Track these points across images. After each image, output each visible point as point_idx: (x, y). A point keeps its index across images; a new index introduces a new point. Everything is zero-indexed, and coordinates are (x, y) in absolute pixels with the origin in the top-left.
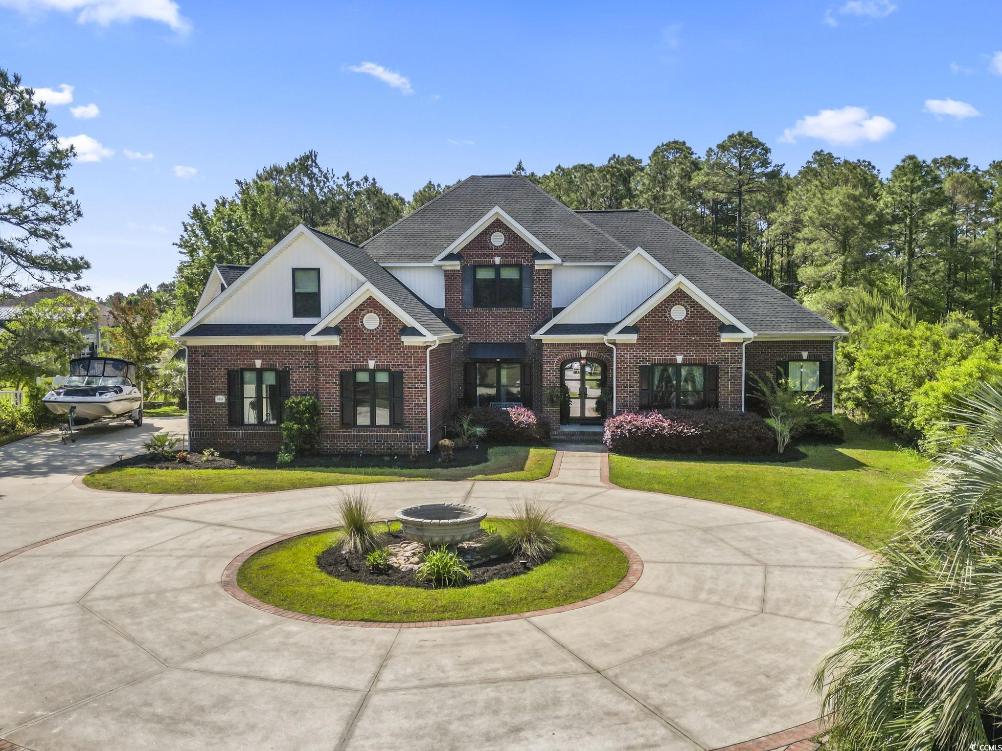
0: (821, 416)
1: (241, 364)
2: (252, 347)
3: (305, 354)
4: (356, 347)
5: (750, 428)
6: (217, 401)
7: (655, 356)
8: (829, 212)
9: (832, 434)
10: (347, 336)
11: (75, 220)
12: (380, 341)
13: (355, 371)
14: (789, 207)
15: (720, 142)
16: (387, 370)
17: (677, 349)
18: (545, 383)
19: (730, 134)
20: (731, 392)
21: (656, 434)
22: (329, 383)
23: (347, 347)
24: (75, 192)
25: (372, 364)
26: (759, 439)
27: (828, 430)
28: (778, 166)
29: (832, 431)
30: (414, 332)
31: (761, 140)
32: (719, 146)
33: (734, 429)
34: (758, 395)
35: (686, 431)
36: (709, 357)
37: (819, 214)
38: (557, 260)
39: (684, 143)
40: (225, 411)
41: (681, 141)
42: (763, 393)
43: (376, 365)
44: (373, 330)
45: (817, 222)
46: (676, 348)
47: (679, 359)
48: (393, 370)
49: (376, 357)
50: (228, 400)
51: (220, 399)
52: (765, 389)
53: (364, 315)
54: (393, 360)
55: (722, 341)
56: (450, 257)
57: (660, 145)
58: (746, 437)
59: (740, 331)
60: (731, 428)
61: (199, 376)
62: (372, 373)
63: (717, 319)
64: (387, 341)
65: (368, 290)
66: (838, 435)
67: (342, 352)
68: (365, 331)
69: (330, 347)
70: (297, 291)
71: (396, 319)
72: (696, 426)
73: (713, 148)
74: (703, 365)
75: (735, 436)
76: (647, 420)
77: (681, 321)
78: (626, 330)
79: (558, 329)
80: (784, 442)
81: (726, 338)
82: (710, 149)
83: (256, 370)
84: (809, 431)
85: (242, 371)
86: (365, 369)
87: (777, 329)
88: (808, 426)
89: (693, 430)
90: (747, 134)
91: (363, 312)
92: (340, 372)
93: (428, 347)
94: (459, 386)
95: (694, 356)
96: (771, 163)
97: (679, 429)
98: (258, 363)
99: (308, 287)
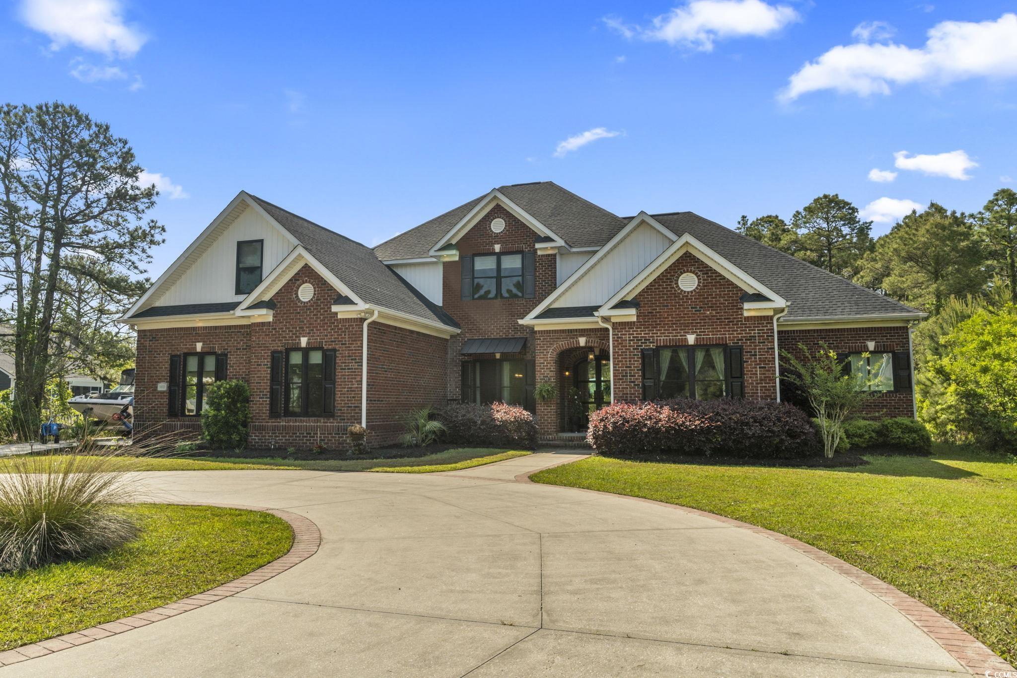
0: (896, 420)
1: (183, 348)
2: (194, 329)
3: (243, 335)
4: (290, 322)
5: (779, 420)
6: (159, 389)
7: (662, 337)
8: (915, 242)
9: (914, 443)
10: (281, 311)
11: (150, 247)
12: (314, 315)
13: (288, 351)
14: (877, 254)
15: (807, 205)
16: (319, 348)
17: (688, 327)
18: (539, 377)
19: (816, 197)
20: (761, 380)
21: (649, 429)
22: (260, 365)
23: (281, 323)
24: (166, 229)
25: (304, 342)
26: (792, 434)
27: (907, 438)
28: (866, 223)
29: (914, 439)
30: (347, 301)
31: (846, 200)
32: (805, 209)
33: (755, 421)
34: (792, 378)
35: (688, 423)
36: (730, 336)
37: (905, 245)
38: (560, 242)
39: (777, 217)
40: (165, 400)
41: (774, 215)
42: (800, 376)
43: (308, 343)
44: (307, 303)
45: (903, 254)
46: (686, 325)
47: (691, 339)
48: (325, 347)
49: (309, 333)
50: (170, 387)
51: (163, 387)
52: (802, 371)
53: (300, 286)
54: (326, 336)
55: (746, 314)
56: (448, 247)
57: (755, 220)
58: (773, 432)
59: (766, 299)
60: (751, 420)
61: (145, 363)
62: (306, 352)
63: (737, 287)
64: (321, 315)
65: (300, 255)
66: (922, 444)
67: (275, 329)
68: (299, 304)
69: (263, 324)
70: (241, 266)
71: (331, 289)
72: (703, 417)
73: (800, 211)
74: (724, 347)
75: (756, 430)
76: (640, 412)
77: (692, 292)
78: (622, 304)
79: (549, 313)
80: (832, 444)
81: (750, 309)
82: (797, 212)
83: (196, 354)
84: (881, 440)
85: (187, 355)
86: (298, 349)
87: (831, 314)
88: (879, 433)
89: (697, 422)
90: (833, 196)
91: (298, 283)
92: (271, 353)
93: (363, 320)
94: (457, 387)
95: (711, 336)
96: (859, 221)
97: (680, 421)
98: (199, 347)
99: (250, 261)
